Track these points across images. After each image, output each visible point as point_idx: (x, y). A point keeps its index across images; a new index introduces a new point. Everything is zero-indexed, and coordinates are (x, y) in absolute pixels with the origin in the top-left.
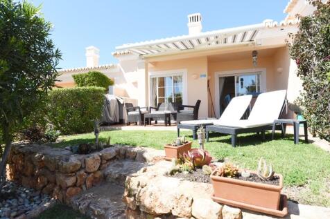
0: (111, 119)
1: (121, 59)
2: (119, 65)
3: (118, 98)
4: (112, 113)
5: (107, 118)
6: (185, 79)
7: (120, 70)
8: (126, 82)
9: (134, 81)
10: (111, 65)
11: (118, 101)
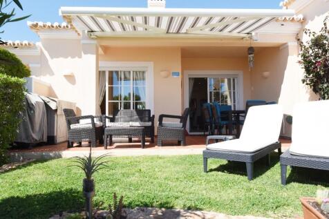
0: (36, 136)
1: (43, 35)
2: (39, 44)
3: (47, 100)
4: (37, 127)
5: (28, 136)
6: (149, 76)
7: (42, 52)
8: (52, 73)
9: (68, 73)
10: (25, 42)
11: (46, 104)
